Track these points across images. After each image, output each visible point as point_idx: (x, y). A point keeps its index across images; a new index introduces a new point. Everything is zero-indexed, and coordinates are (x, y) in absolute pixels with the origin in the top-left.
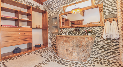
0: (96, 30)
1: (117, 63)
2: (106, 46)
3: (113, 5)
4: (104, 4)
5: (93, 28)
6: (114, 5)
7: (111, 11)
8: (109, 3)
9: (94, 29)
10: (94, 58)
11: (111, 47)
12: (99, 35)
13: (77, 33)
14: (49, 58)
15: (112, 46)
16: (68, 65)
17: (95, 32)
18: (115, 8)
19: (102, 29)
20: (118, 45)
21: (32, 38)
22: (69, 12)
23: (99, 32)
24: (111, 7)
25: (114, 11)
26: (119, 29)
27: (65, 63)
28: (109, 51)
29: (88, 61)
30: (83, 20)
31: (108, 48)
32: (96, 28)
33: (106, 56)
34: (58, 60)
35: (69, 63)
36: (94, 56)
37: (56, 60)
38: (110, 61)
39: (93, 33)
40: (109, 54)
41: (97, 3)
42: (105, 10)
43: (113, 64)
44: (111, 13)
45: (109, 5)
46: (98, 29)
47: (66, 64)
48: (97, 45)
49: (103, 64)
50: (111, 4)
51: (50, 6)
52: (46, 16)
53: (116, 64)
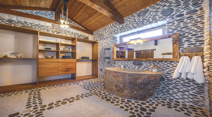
0: (165, 66)
1: (199, 110)
2: (181, 86)
3: (197, 34)
4: (182, 33)
5: (160, 63)
6: (199, 35)
7: (194, 42)
8: (191, 32)
9: (162, 65)
10: (159, 98)
11: (190, 88)
12: (170, 72)
13: (137, 67)
14: (93, 91)
15: (192, 87)
16: (115, 102)
17: (164, 68)
18: (200, 39)
19: (175, 65)
20: (203, 87)
21: (76, 69)
22: (126, 43)
23: (171, 69)
24: (193, 37)
25: (198, 43)
26: (204, 68)
27: (111, 99)
28: (187, 93)
29: (148, 100)
30: (155, 50)
31: (184, 89)
32: (166, 63)
33: (181, 99)
34: (103, 95)
35: (117, 100)
36: (160, 96)
37: (101, 95)
38: (186, 105)
39: (160, 69)
40: (186, 97)
41: (170, 32)
42: (183, 42)
43: (190, 110)
44: (192, 46)
45: (190, 35)
46: (169, 65)
47: (112, 101)
48: (166, 83)
49: (172, 108)
50: (194, 33)
51: (102, 36)
52: (96, 46)
53: (197, 111)
